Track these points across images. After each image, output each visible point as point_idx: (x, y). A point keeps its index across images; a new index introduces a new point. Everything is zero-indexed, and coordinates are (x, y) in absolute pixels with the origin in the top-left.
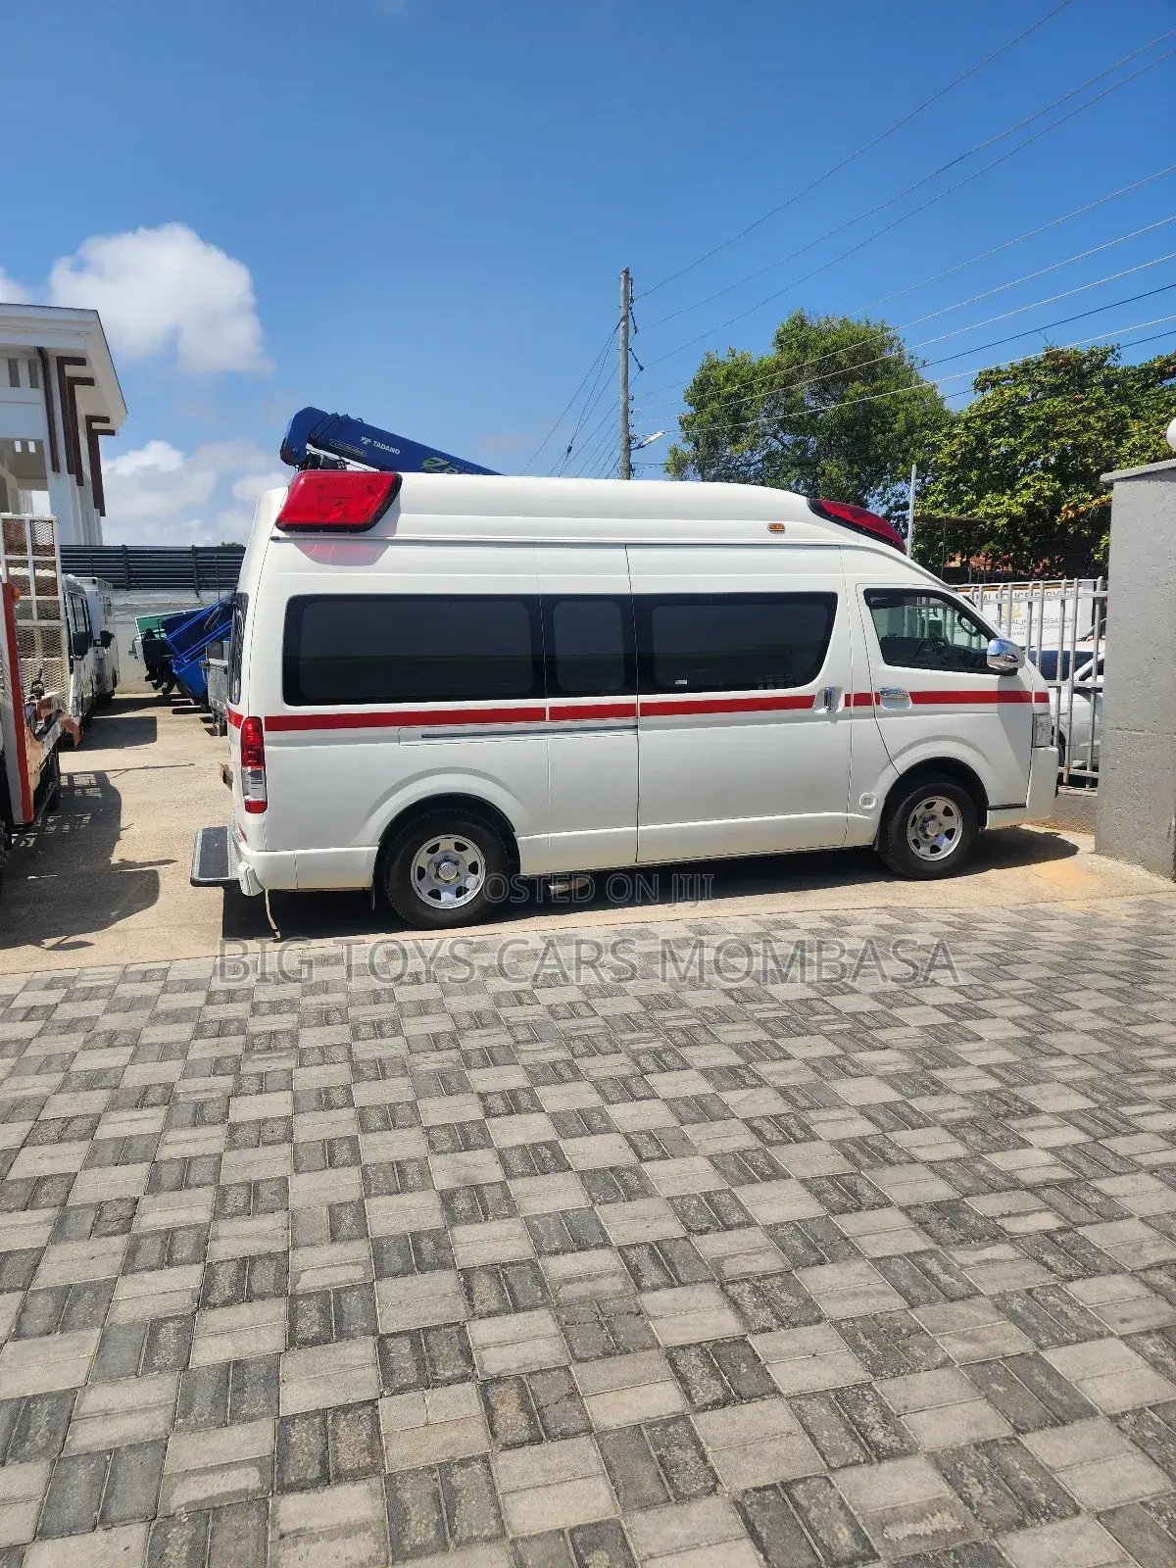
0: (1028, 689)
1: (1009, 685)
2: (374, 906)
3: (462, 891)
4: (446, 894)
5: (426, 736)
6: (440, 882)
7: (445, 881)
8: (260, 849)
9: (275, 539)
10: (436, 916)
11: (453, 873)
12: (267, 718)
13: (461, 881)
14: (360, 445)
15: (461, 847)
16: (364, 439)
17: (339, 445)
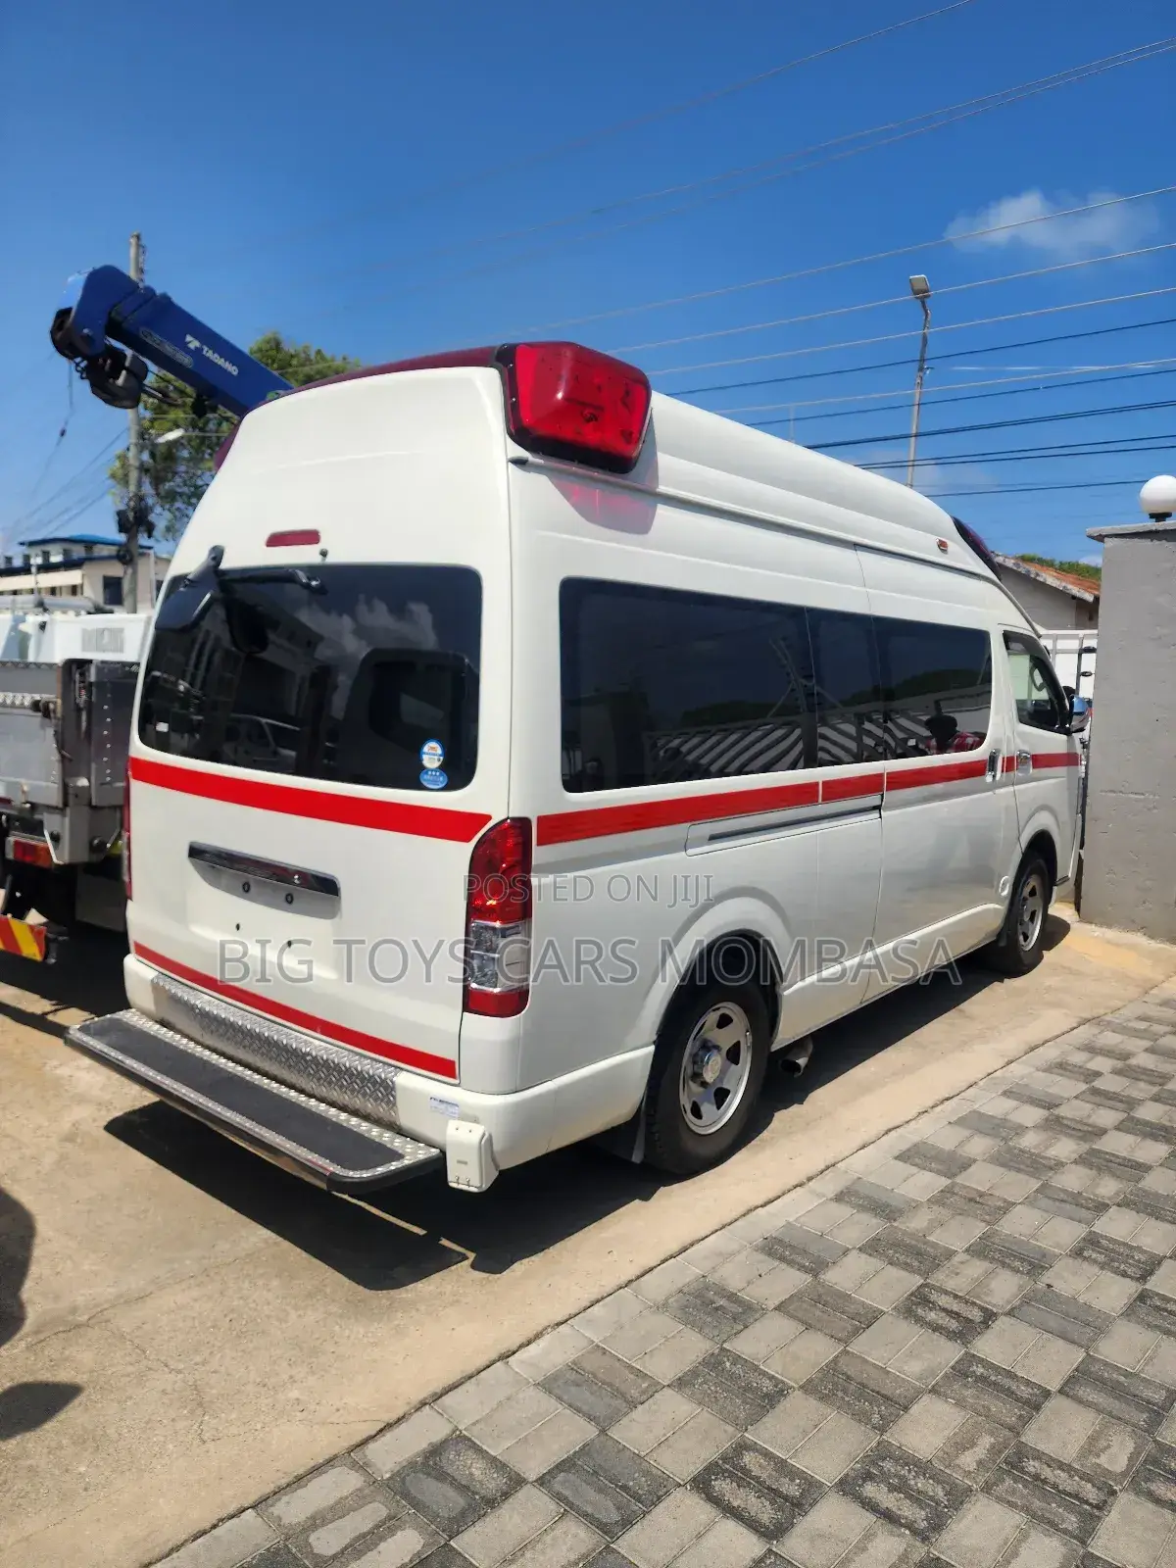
2: (637, 1157)
3: (721, 1096)
4: (707, 1108)
5: (713, 838)
6: (695, 1087)
7: (704, 1084)
8: (507, 1089)
9: (519, 462)
10: (706, 1150)
11: (718, 1067)
12: (540, 819)
13: (720, 1079)
14: (184, 347)
15: (724, 1021)
16: (189, 338)
17: (154, 339)
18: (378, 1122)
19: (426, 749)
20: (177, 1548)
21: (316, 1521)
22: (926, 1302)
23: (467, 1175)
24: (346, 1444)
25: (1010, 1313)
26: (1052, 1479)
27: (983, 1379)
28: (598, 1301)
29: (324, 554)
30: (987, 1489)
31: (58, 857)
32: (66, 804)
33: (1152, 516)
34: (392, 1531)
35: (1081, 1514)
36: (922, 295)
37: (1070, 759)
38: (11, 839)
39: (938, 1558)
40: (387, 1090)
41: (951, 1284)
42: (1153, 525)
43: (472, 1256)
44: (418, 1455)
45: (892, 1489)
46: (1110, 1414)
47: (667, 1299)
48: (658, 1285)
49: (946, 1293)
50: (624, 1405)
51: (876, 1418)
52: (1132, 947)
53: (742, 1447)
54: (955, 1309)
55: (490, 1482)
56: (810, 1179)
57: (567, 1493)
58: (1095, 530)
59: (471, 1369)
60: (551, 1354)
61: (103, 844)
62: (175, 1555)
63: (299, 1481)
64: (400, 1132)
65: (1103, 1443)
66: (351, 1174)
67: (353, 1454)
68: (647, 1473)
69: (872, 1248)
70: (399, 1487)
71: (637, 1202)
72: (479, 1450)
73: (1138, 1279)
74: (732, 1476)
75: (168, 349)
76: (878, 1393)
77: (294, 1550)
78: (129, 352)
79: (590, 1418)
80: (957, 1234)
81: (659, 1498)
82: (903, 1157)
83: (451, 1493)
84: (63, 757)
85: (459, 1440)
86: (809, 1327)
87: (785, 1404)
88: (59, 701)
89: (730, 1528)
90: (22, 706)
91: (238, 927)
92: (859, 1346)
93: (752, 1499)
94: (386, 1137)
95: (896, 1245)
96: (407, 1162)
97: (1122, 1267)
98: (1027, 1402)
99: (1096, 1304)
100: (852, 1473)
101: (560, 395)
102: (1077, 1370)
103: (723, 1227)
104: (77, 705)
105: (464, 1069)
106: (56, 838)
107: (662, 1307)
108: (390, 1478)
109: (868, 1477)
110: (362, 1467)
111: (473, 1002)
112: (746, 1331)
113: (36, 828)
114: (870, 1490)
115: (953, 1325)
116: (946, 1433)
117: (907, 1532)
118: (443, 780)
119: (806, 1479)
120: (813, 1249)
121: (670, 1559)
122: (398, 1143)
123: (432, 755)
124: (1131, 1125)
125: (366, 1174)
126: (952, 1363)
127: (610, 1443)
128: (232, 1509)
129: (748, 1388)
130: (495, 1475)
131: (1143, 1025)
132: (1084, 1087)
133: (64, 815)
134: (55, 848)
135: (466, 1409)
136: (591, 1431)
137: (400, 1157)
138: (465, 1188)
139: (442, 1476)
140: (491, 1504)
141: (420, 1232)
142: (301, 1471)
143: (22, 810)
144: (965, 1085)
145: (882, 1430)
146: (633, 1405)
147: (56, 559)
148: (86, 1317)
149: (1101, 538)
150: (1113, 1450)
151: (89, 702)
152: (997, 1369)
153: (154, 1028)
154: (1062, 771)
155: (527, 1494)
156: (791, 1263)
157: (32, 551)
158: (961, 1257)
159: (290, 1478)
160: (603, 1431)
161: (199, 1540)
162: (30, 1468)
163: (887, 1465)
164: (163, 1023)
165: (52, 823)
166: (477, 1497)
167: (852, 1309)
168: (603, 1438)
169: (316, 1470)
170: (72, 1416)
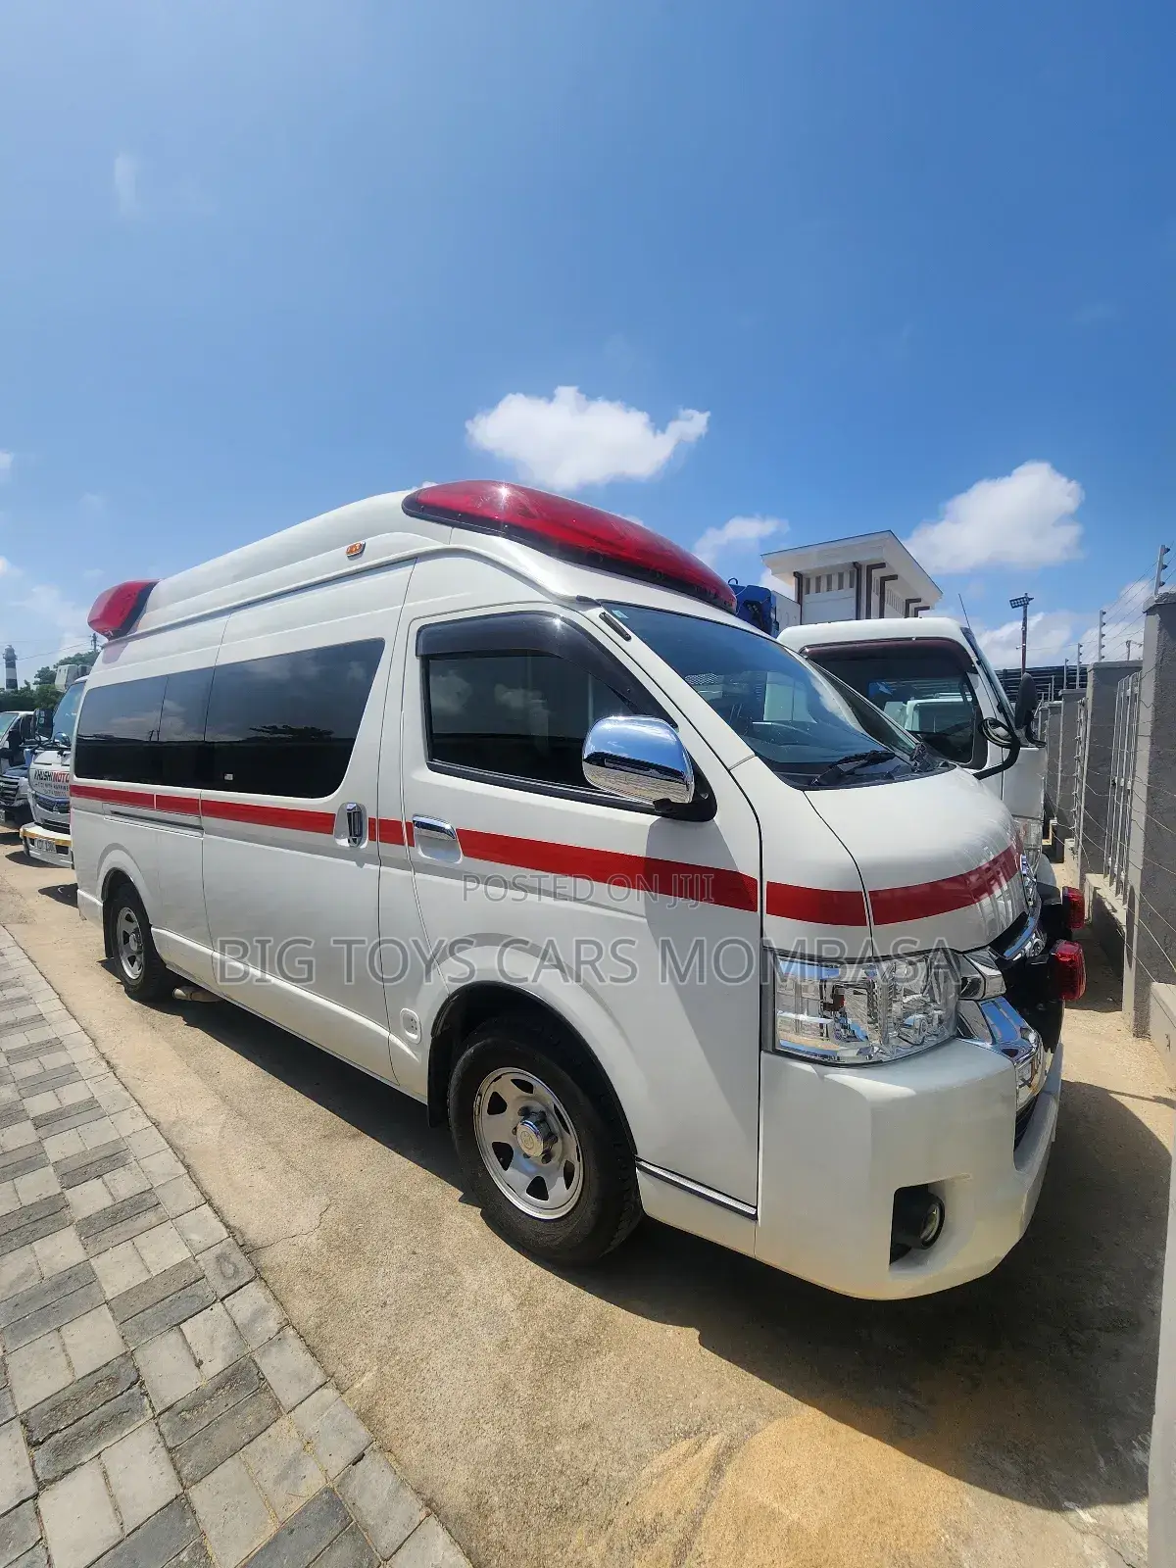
0: (747, 867)
1: (686, 847)
5: (113, 813)
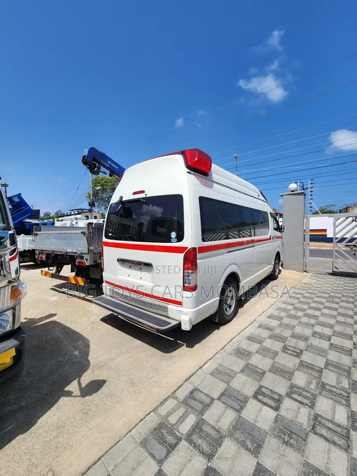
2: (217, 321)
3: (230, 307)
4: (228, 309)
5: (228, 252)
6: (226, 306)
7: (227, 304)
8: (194, 307)
9: (189, 173)
10: (229, 318)
11: (230, 301)
12: (198, 248)
13: (230, 303)
14: (108, 163)
15: (230, 291)
16: (108, 161)
17: (102, 161)
18: (164, 316)
19: (172, 234)
20: (137, 425)
21: (169, 414)
22: (286, 349)
23: (186, 327)
24: (171, 392)
25: (305, 350)
26: (334, 391)
27: (306, 366)
28: (217, 353)
29: (146, 195)
30: (320, 394)
31: (87, 264)
32: (89, 253)
33: (291, 191)
34: (187, 416)
35: (345, 399)
36: (236, 157)
37: (281, 237)
38: (77, 261)
39: (318, 414)
40: (166, 309)
41: (290, 344)
42: (292, 193)
43: (185, 344)
44: (188, 394)
45: (299, 395)
46: (338, 373)
47: (231, 352)
48: (229, 349)
49: (290, 346)
50: (231, 378)
51: (287, 377)
52: (294, 273)
53: (261, 387)
54: (294, 350)
55: (207, 400)
56: (252, 323)
57: (225, 402)
58: (281, 194)
59: (194, 371)
60: (210, 367)
61: (96, 261)
62: (137, 427)
63: (162, 403)
64: (169, 318)
65: (340, 381)
66: (161, 328)
67: (173, 395)
68: (242, 395)
69: (270, 337)
70: (185, 402)
71: (217, 330)
72: (201, 392)
73: (328, 341)
74: (261, 394)
75: (105, 163)
76: (285, 371)
77: (165, 423)
78: (97, 164)
79: (225, 382)
80: (287, 333)
81: (247, 401)
82: (269, 317)
83: (199, 404)
84: (88, 243)
85: (196, 390)
86: (264, 356)
87: (266, 375)
88: (87, 231)
89: (266, 408)
90: (79, 233)
91: (129, 275)
92: (277, 360)
93: (268, 400)
94: (166, 319)
95: (275, 336)
96: (173, 324)
97: (324, 338)
98: (319, 371)
99: (323, 347)
100: (288, 392)
101: (196, 159)
102: (326, 362)
103: (238, 335)
104: (91, 232)
105: (184, 303)
106: (87, 260)
107: (231, 354)
108: (183, 401)
109: (292, 393)
110: (176, 398)
111: (185, 289)
112: (251, 358)
113: (82, 258)
114: (294, 396)
115: (295, 354)
116: (305, 380)
117: (307, 407)
118: (176, 240)
119: (278, 394)
120: (258, 338)
121: (255, 418)
122: (169, 320)
123: (173, 235)
124: (310, 308)
125: (164, 328)
126: (298, 363)
127: (231, 388)
128: (148, 412)
129: (257, 372)
130: (207, 398)
131: (303, 288)
132: (298, 301)
133: (88, 255)
134: (87, 262)
135: (196, 381)
136: (226, 385)
137: (171, 324)
138: (186, 330)
139: (195, 399)
140: (209, 406)
141: (173, 339)
142: (162, 401)
143: (79, 255)
144: (275, 302)
145: (290, 380)
146: (233, 378)
147: (76, 213)
148: (103, 364)
149: (282, 196)
150: (344, 382)
151: (93, 231)
152: (308, 363)
153: (110, 298)
154: (280, 239)
155: (216, 402)
156: (255, 342)
157: (72, 211)
158: (289, 338)
159: (160, 403)
160: (228, 385)
161: (142, 422)
162: (96, 404)
163: (295, 389)
164: (112, 297)
165: (85, 257)
166: (205, 404)
167: (273, 352)
168: (228, 386)
169: (166, 400)
170: (104, 389)
